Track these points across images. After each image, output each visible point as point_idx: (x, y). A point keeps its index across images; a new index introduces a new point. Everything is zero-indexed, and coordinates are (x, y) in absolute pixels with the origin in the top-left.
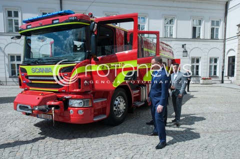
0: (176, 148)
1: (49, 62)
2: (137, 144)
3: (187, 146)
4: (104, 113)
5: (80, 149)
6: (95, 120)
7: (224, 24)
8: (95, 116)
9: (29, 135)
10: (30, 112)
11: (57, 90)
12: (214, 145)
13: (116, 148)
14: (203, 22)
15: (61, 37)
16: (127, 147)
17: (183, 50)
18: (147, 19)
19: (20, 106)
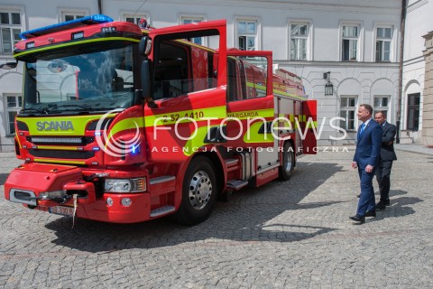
0: (297, 266)
1: (67, 110)
2: (229, 259)
3: (317, 261)
4: (171, 203)
5: (125, 269)
6: (153, 215)
7: (400, 33)
8: (154, 208)
9: (33, 245)
10: (35, 204)
11: (83, 162)
12: (367, 258)
13: (189, 266)
14: (362, 30)
15: (92, 62)
16: (210, 265)
17: (325, 82)
18: (259, 26)
19: (15, 192)
